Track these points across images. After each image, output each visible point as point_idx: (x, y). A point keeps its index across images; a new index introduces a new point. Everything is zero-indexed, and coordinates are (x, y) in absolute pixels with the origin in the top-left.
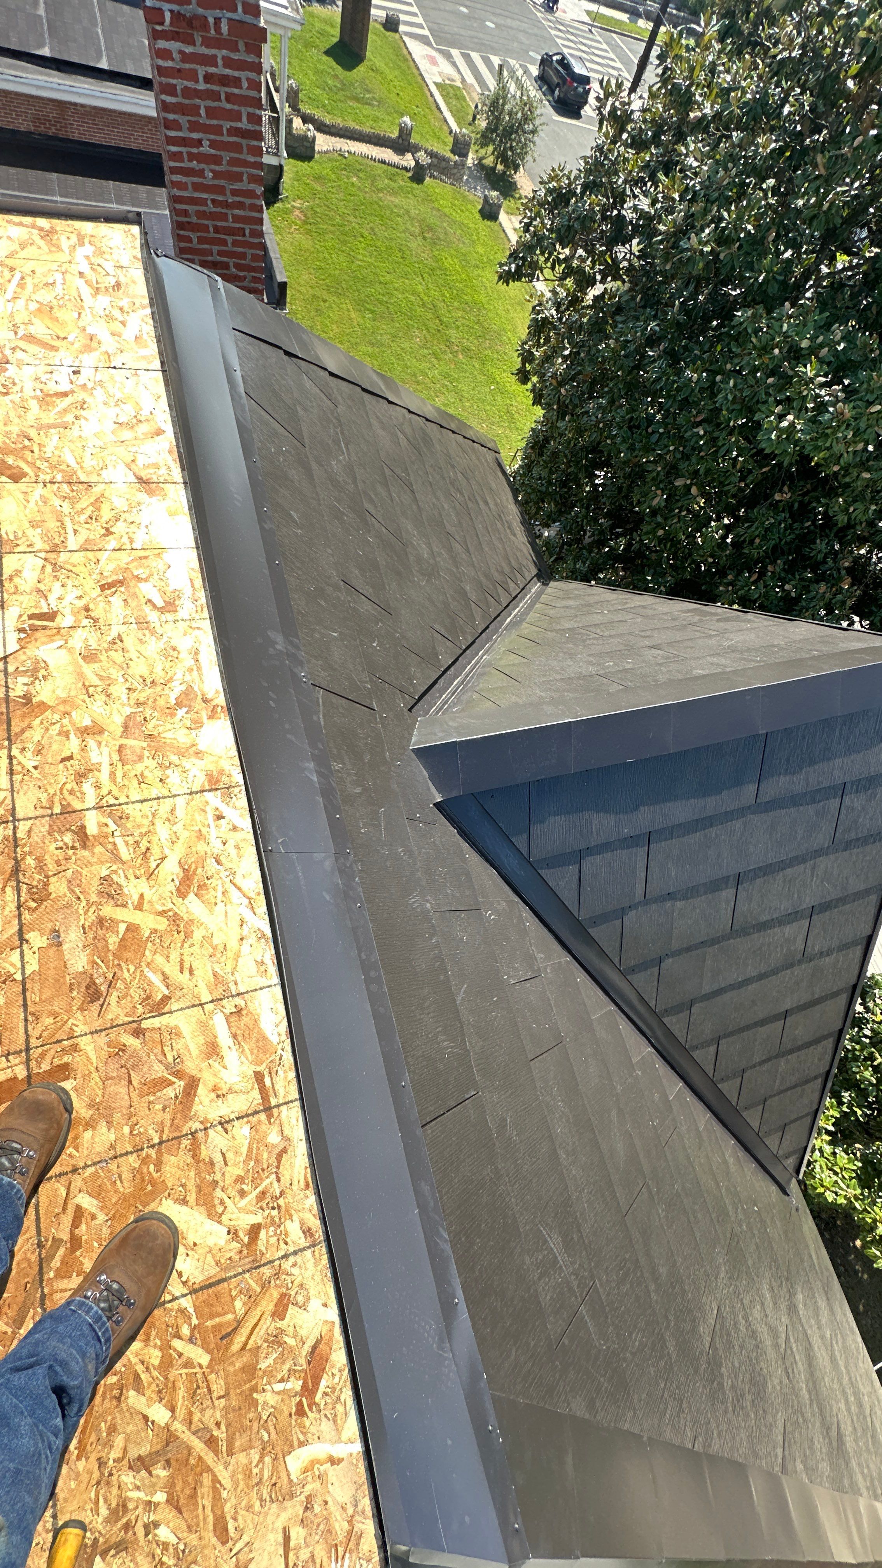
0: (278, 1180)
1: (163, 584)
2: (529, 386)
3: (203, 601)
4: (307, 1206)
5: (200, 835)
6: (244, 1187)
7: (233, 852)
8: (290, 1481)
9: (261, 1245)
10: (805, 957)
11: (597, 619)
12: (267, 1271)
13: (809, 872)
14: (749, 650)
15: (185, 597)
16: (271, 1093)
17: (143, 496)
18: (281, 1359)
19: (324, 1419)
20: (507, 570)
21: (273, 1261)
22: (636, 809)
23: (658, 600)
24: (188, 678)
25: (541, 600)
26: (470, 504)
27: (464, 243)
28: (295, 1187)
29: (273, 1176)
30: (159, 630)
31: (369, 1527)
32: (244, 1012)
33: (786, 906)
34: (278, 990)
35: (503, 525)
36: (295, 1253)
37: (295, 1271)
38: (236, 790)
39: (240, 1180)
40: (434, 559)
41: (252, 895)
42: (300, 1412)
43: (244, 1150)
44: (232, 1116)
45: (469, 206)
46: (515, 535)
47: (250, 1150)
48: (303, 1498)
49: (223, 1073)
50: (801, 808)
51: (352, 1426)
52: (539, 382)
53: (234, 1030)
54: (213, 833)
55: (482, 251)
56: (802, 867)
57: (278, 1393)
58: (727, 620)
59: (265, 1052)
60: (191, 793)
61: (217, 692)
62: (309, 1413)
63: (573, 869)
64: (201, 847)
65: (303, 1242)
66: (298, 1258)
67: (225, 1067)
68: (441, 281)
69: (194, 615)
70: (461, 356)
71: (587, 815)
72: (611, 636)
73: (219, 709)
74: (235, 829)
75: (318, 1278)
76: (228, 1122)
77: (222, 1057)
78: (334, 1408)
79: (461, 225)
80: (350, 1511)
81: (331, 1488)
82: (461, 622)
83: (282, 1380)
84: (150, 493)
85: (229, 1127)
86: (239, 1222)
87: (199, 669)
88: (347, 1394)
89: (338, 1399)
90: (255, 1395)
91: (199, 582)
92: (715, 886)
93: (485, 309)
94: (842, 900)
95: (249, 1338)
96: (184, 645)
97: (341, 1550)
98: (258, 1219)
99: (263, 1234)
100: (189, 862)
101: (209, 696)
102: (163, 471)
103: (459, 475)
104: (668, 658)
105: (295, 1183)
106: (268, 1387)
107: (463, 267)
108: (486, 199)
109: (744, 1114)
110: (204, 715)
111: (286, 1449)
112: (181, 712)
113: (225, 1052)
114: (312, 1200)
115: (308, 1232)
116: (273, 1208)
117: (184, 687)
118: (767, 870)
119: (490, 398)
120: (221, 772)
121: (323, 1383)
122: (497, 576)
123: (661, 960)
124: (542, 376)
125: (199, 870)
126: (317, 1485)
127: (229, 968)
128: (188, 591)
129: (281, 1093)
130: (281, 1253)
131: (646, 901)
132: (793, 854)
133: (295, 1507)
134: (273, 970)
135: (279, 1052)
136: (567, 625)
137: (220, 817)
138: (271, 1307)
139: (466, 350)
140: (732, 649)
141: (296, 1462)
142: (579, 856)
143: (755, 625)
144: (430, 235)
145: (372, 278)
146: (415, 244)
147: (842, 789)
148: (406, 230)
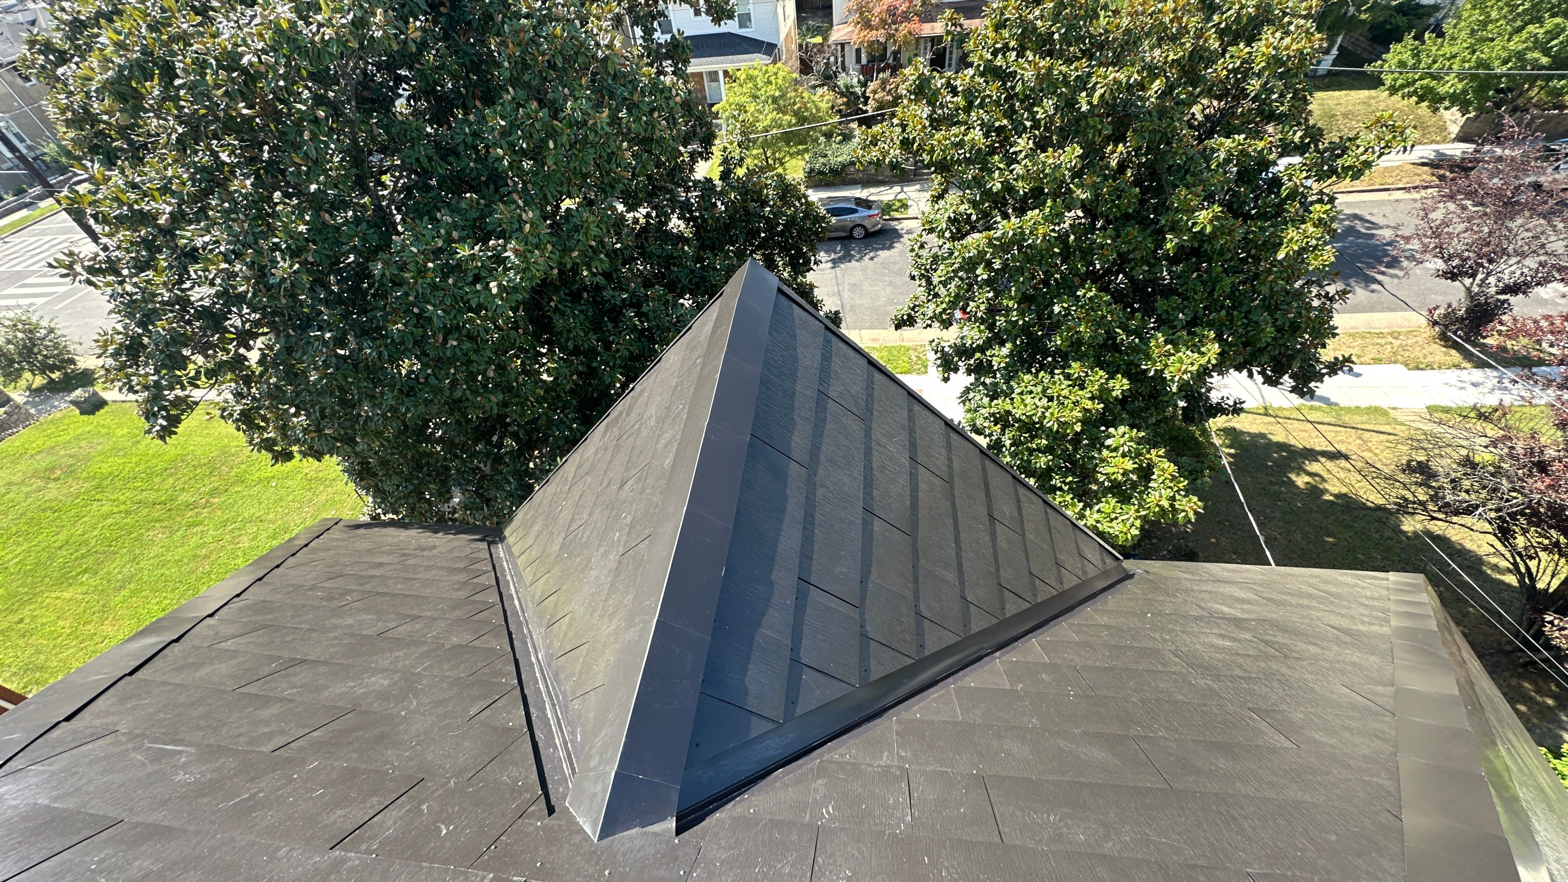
2: (298, 456)
10: (949, 482)
11: (566, 515)
13: (880, 449)
14: (668, 409)
20: (463, 577)
22: (772, 584)
23: (580, 450)
25: (516, 554)
26: (368, 587)
27: (100, 444)
33: (903, 480)
35: (416, 556)
40: (395, 672)
45: (66, 421)
46: (434, 547)
50: (826, 432)
52: (301, 446)
55: (126, 431)
56: (875, 453)
58: (631, 408)
63: (806, 676)
68: (119, 484)
70: (217, 500)
71: (758, 638)
72: (590, 514)
79: (77, 438)
82: (487, 670)
92: (868, 535)
93: (188, 454)
94: (912, 431)
103: (328, 584)
104: (639, 479)
107: (125, 455)
108: (75, 403)
109: (1066, 587)
118: (868, 483)
119: (282, 492)
122: (462, 594)
123: (918, 613)
124: (297, 441)
131: (860, 607)
132: (862, 455)
136: (556, 548)
139: (214, 492)
140: (661, 421)
142: (796, 664)
143: (650, 389)
144: (58, 473)
145: (46, 555)
146: (53, 492)
147: (823, 394)
148: (28, 495)
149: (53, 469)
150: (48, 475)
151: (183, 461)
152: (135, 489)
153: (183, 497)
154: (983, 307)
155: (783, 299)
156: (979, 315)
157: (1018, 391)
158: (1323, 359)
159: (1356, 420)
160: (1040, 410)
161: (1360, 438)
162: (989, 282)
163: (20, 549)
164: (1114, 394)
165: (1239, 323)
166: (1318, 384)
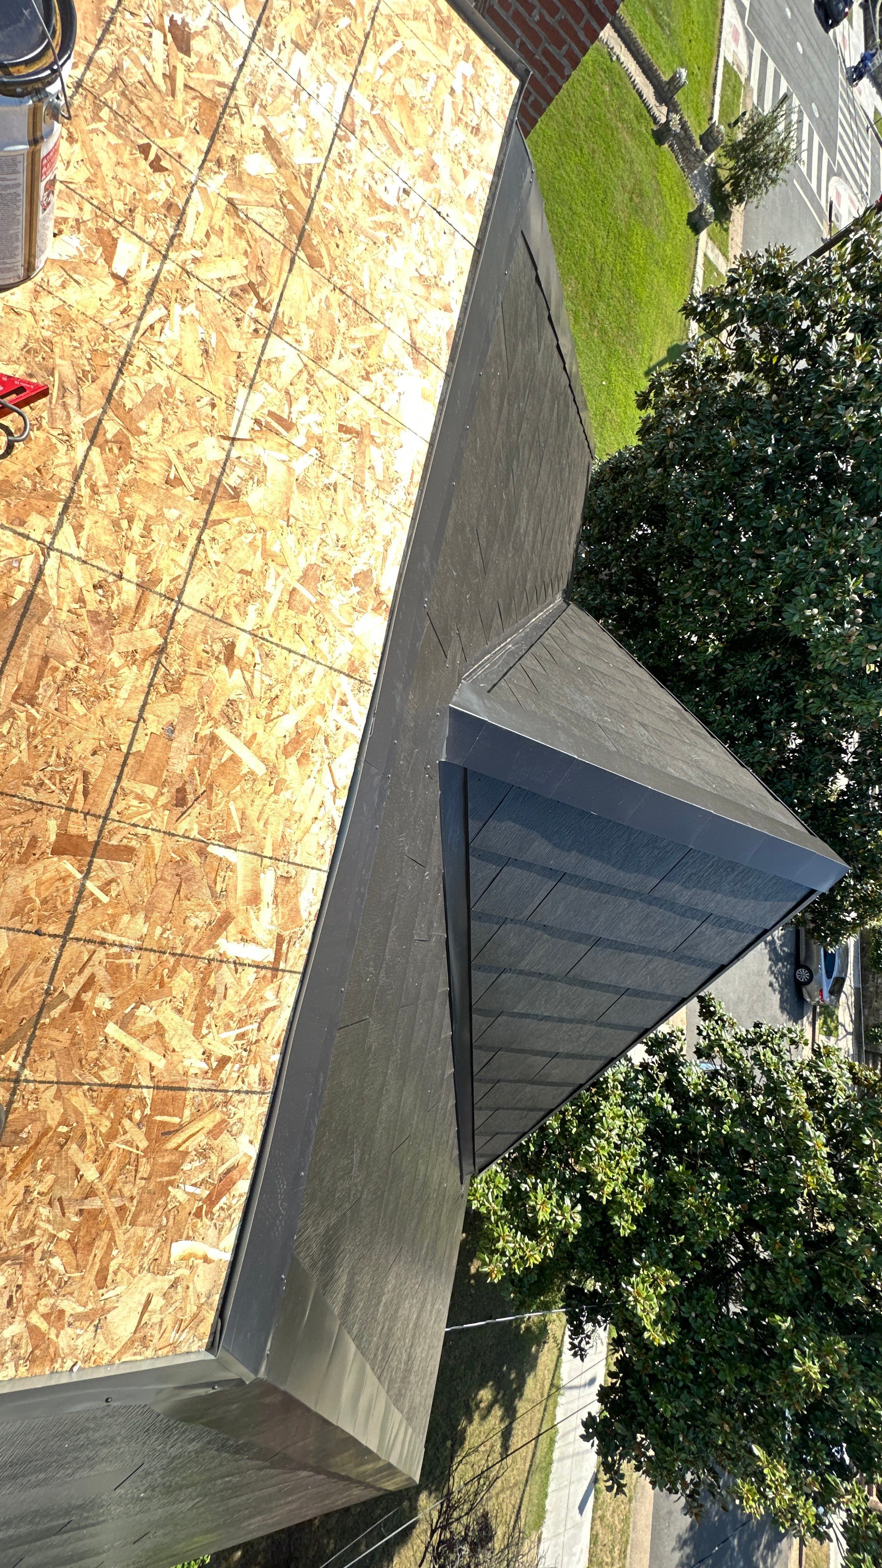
0: (259, 1030)
1: (390, 459)
2: (643, 414)
3: (414, 498)
4: (271, 1060)
5: (322, 711)
6: (231, 1023)
7: (341, 741)
8: (169, 1261)
9: (223, 1075)
10: (598, 1021)
11: (603, 667)
12: (219, 1097)
13: (644, 963)
14: (709, 773)
15: (401, 484)
16: (283, 958)
17: (407, 361)
18: (201, 1169)
19: (213, 1227)
21: (227, 1091)
22: (570, 850)
23: (652, 681)
24: (372, 561)
26: (561, 498)
27: (659, 232)
28: (269, 1041)
29: (256, 1025)
30: (369, 502)
31: (210, 1316)
32: (292, 881)
33: (612, 978)
34: (324, 876)
35: (569, 530)
36: (247, 1092)
37: (241, 1106)
38: (367, 687)
39: (230, 1016)
40: (525, 537)
41: (339, 785)
42: (198, 1214)
43: (244, 993)
44: (246, 962)
45: (684, 202)
47: (248, 996)
48: (172, 1278)
49: (254, 922)
50: (673, 915)
51: (230, 1241)
52: (654, 418)
53: (278, 891)
54: (332, 713)
55: (669, 253)
56: (643, 956)
57: (188, 1193)
58: (698, 735)
59: (293, 922)
60: (331, 668)
61: (389, 589)
62: (204, 1218)
63: (493, 868)
64: (319, 720)
65: (257, 1087)
66: (247, 1098)
67: (258, 919)
68: (620, 251)
69: (401, 506)
71: (534, 835)
72: (613, 693)
73: (384, 607)
74: (351, 721)
75: (254, 1119)
76: (241, 964)
77: (259, 909)
78: (223, 1221)
79: (667, 213)
80: (203, 1300)
81: (196, 1278)
82: (513, 606)
83: (195, 1185)
84: (415, 361)
85: (240, 969)
86: (215, 1049)
87: (384, 559)
88: (238, 1216)
89: (230, 1216)
90: (170, 1188)
91: (418, 478)
92: (579, 938)
93: (640, 307)
94: (648, 995)
95: (184, 1142)
96: (384, 528)
97: (183, 1325)
98: (230, 1053)
99: (228, 1067)
100: (304, 728)
101: (382, 590)
102: (434, 349)
103: (568, 465)
104: (651, 743)
105: (270, 1038)
106: (182, 1186)
107: (646, 254)
108: (701, 208)
109: (476, 1113)
110: (371, 603)
111: (176, 1237)
112: (355, 590)
113: (263, 905)
114: (276, 1058)
115: (263, 1081)
116: (245, 1050)
117: (365, 568)
118: (619, 946)
120: (363, 664)
121: (224, 1200)
123: (503, 970)
124: (660, 416)
125: (309, 740)
126: (187, 1272)
127: (295, 838)
128: (406, 482)
129: (291, 962)
130: (235, 1088)
131: (526, 923)
132: (644, 944)
133: (164, 1282)
134: (328, 857)
135: (304, 928)
136: (580, 658)
137: (343, 703)
138: (211, 1126)
140: (698, 765)
141: (179, 1249)
142: (506, 862)
143: (717, 753)
144: (637, 200)
145: (566, 197)
146: (621, 198)
147: (706, 918)
148: (620, 178)
149: (641, 195)
150: (637, 192)
151: (635, 303)
152: (615, 265)
153: (602, 306)
154: (720, 1093)
155: (803, 893)
156: (713, 1088)
157: (629, 1114)
158: (624, 1463)
159: (533, 1489)
160: (607, 1133)
161: (516, 1484)
162: (749, 1106)
163: (573, 176)
164: (616, 1218)
165: (679, 1377)
166: (595, 1448)
